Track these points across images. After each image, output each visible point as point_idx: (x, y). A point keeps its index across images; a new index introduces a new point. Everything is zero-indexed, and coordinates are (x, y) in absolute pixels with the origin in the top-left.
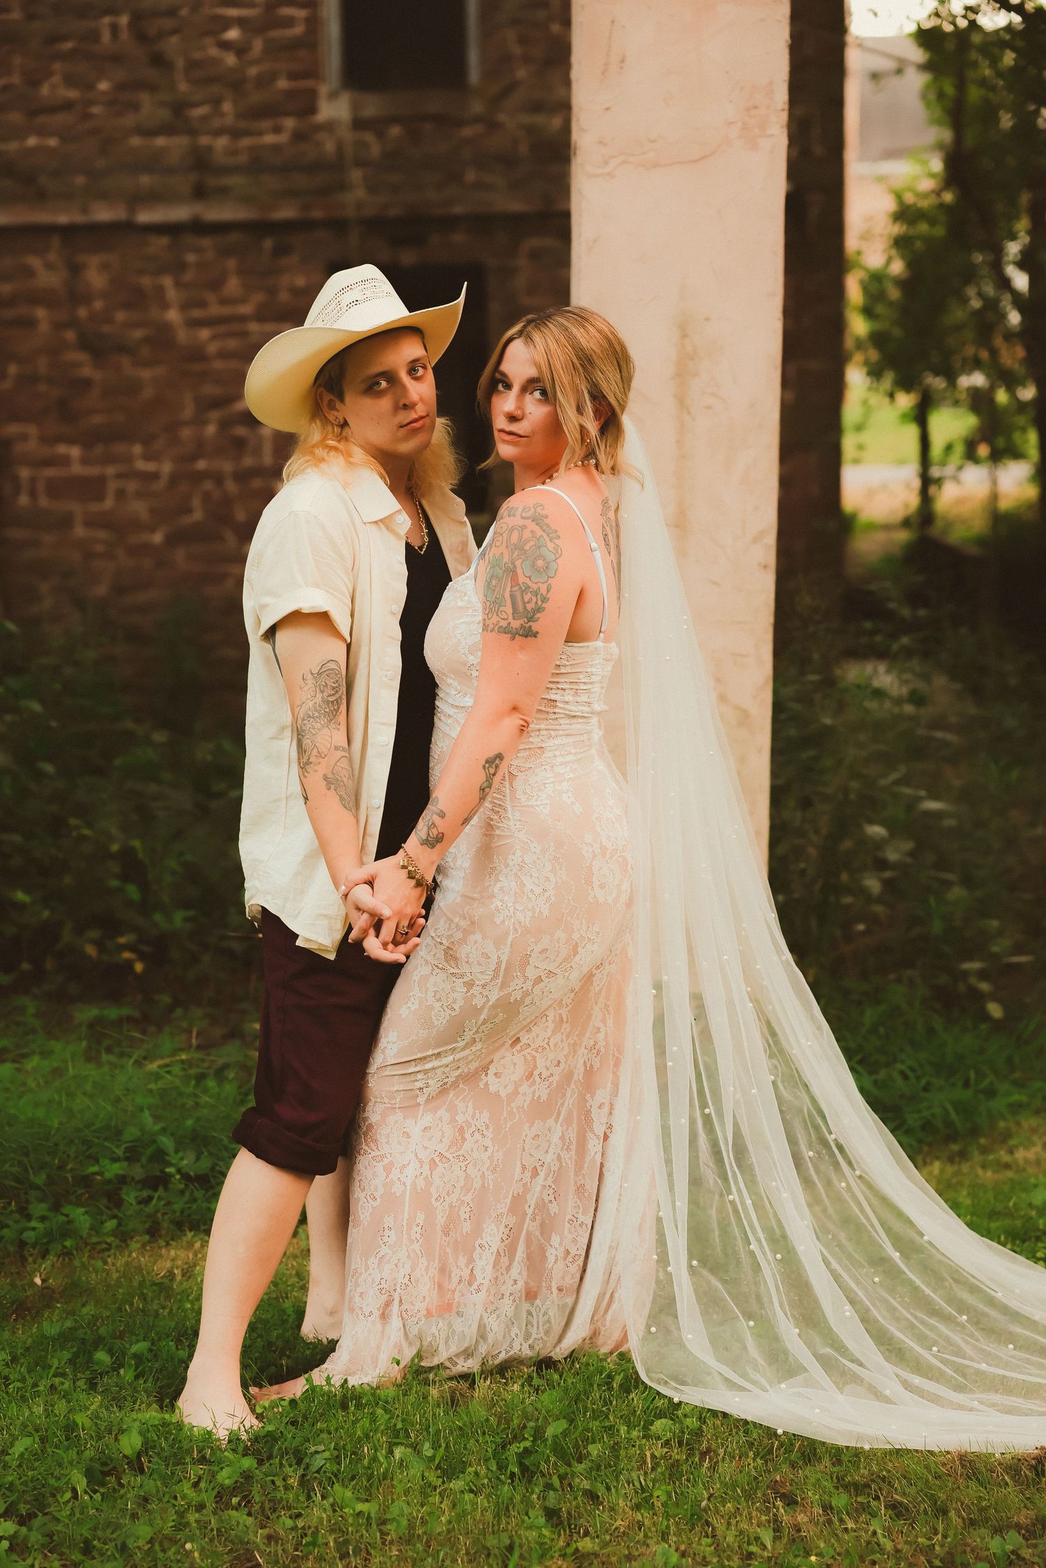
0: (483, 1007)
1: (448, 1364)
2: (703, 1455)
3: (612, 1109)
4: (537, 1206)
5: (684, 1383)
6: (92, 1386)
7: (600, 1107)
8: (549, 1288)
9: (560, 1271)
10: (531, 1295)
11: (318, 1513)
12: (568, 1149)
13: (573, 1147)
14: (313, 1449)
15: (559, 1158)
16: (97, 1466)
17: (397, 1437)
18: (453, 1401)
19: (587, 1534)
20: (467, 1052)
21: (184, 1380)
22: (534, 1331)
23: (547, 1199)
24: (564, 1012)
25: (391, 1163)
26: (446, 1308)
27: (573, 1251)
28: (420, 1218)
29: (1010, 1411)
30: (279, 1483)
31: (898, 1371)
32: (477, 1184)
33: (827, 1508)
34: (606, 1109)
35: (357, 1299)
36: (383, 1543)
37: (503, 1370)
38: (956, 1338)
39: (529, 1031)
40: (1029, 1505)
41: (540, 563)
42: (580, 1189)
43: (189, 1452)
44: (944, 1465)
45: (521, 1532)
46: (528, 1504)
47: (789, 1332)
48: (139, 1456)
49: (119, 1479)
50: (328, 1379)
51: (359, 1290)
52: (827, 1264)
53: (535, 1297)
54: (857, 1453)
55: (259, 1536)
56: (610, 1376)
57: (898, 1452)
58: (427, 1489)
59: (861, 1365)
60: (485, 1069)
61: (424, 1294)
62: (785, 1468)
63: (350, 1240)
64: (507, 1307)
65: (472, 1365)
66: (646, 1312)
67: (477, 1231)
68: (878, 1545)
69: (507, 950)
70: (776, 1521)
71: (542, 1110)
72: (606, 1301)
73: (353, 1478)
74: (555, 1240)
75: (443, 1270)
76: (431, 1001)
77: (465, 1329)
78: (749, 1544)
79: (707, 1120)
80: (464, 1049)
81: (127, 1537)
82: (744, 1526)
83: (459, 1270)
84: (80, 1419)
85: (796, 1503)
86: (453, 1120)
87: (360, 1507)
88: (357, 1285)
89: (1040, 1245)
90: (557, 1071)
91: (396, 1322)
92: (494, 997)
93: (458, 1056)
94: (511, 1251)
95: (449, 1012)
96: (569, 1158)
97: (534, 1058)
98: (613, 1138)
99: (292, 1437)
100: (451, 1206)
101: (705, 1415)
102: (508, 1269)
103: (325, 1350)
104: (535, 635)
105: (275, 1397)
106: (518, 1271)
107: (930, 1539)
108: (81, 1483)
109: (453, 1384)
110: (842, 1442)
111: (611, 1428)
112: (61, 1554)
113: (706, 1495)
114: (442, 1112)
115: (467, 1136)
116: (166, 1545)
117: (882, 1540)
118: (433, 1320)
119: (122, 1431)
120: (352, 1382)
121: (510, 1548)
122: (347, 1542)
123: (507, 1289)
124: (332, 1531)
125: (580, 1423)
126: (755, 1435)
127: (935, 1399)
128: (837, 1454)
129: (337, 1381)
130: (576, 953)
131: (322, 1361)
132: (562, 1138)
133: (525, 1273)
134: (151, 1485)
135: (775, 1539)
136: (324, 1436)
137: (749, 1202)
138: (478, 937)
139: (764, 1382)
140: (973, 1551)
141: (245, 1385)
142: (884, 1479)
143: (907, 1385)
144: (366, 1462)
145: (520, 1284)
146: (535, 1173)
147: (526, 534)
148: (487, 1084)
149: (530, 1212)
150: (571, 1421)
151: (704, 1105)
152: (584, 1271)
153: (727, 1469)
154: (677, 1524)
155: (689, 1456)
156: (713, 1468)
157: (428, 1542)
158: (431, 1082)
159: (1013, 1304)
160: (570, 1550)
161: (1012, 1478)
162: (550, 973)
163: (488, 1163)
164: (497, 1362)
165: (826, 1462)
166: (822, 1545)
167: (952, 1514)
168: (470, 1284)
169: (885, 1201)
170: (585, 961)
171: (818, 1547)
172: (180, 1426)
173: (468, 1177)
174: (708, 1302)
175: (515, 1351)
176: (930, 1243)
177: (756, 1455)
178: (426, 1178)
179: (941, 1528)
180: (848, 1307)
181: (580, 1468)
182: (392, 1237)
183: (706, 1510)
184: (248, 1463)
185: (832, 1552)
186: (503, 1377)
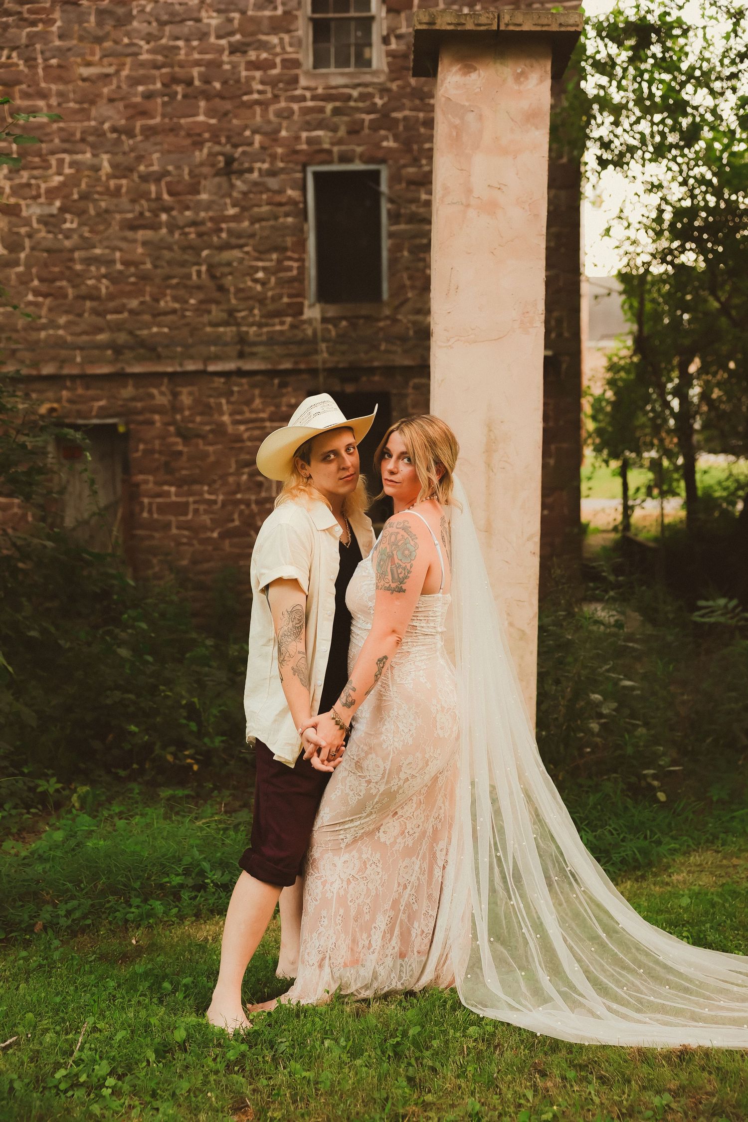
0: (376, 795)
1: (355, 993)
2: (496, 1047)
3: (447, 851)
4: (406, 905)
5: (486, 1006)
6: (161, 1001)
7: (441, 851)
8: (412, 951)
9: (419, 942)
10: (402, 955)
11: (281, 1077)
12: (424, 874)
13: (426, 873)
14: (280, 1040)
15: (418, 879)
16: (161, 1048)
17: (326, 1034)
18: (358, 1014)
19: (430, 1091)
20: (368, 819)
21: (211, 999)
22: (404, 975)
23: (411, 902)
24: (422, 798)
25: (325, 881)
26: (356, 962)
27: (426, 931)
28: (341, 912)
29: (666, 1024)
30: (260, 1059)
31: (605, 1001)
32: (373, 893)
33: (564, 1078)
34: (444, 852)
35: (306, 956)
36: (317, 1095)
37: (386, 997)
38: (637, 982)
39: (403, 808)
40: (676, 1078)
41: (407, 552)
42: (430, 896)
43: (212, 1040)
44: (629, 1054)
45: (393, 1090)
46: (398, 1074)
47: (544, 978)
48: (184, 1042)
49: (173, 1055)
50: (289, 1000)
51: (307, 951)
52: (565, 940)
53: (405, 956)
54: (581, 1047)
55: (247, 1090)
56: (445, 1002)
57: (604, 1047)
58: (341, 1065)
59: (584, 997)
60: (378, 829)
61: (343, 954)
62: (541, 1055)
63: (302, 923)
64: (389, 961)
65: (368, 994)
66: (466, 965)
67: (373, 920)
68: (592, 1100)
69: (389, 763)
70: (535, 1086)
71: (409, 852)
72: (444, 959)
73: (301, 1057)
74: (416, 925)
75: (354, 941)
76: (348, 791)
77: (366, 973)
78: (520, 1098)
79: (499, 859)
80: (366, 817)
81: (176, 1088)
82: (517, 1089)
83: (363, 941)
84: (154, 1021)
85: (546, 1075)
86: (360, 858)
87: (304, 1074)
88: (306, 948)
89: (685, 929)
90: (418, 830)
91: (327, 969)
92: (382, 788)
93: (363, 821)
94: (391, 931)
95: (357, 797)
96: (424, 879)
97: (405, 823)
98: (448, 868)
99: (268, 1034)
100: (358, 905)
101: (497, 1024)
102: (390, 940)
103: (289, 984)
104: (404, 591)
105: (260, 1010)
106: (395, 942)
107: (621, 1097)
108: (152, 1057)
109: (358, 1004)
110: (573, 1041)
111: (444, 1031)
112: (140, 1097)
113: (496, 1070)
114: (354, 853)
115: (368, 866)
116: (197, 1093)
117: (594, 1098)
118: (348, 969)
119: (175, 1028)
120: (303, 1002)
121: (387, 1099)
122: (296, 1094)
123: (389, 951)
124: (289, 1087)
125: (428, 1026)
126: (525, 1036)
127: (625, 1017)
128: (570, 1048)
129: (294, 1002)
130: (427, 765)
131: (286, 991)
132: (420, 868)
133: (399, 943)
134: (190, 1059)
135: (534, 1096)
136: (286, 1033)
137: (522, 905)
138: (373, 755)
139: (530, 1006)
140: (644, 1104)
141: (244, 1003)
142: (595, 1062)
143: (609, 1009)
144: (308, 1048)
145: (397, 949)
146: (405, 887)
147: (399, 537)
148: (379, 837)
149: (402, 908)
150: (423, 1027)
151: (497, 850)
152: (432, 942)
153: (508, 1054)
154: (480, 1087)
155: (488, 1047)
156: (502, 1054)
157: (341, 1094)
158: (348, 836)
159: (669, 963)
160: (420, 1101)
161: (667, 1062)
162: (413, 776)
163: (379, 881)
164: (383, 992)
165: (564, 1052)
166: (560, 1100)
167: (633, 1082)
168: (369, 949)
169: (599, 906)
170: (432, 769)
171: (558, 1101)
172: (207, 1025)
173: (368, 889)
174: (499, 961)
175: (393, 986)
176: (624, 930)
177: (525, 1048)
178: (345, 890)
179: (626, 1091)
180: (577, 965)
181: (427, 1053)
182: (326, 922)
183: (496, 1078)
184: (244, 1047)
185: (566, 1104)
186: (386, 1000)
